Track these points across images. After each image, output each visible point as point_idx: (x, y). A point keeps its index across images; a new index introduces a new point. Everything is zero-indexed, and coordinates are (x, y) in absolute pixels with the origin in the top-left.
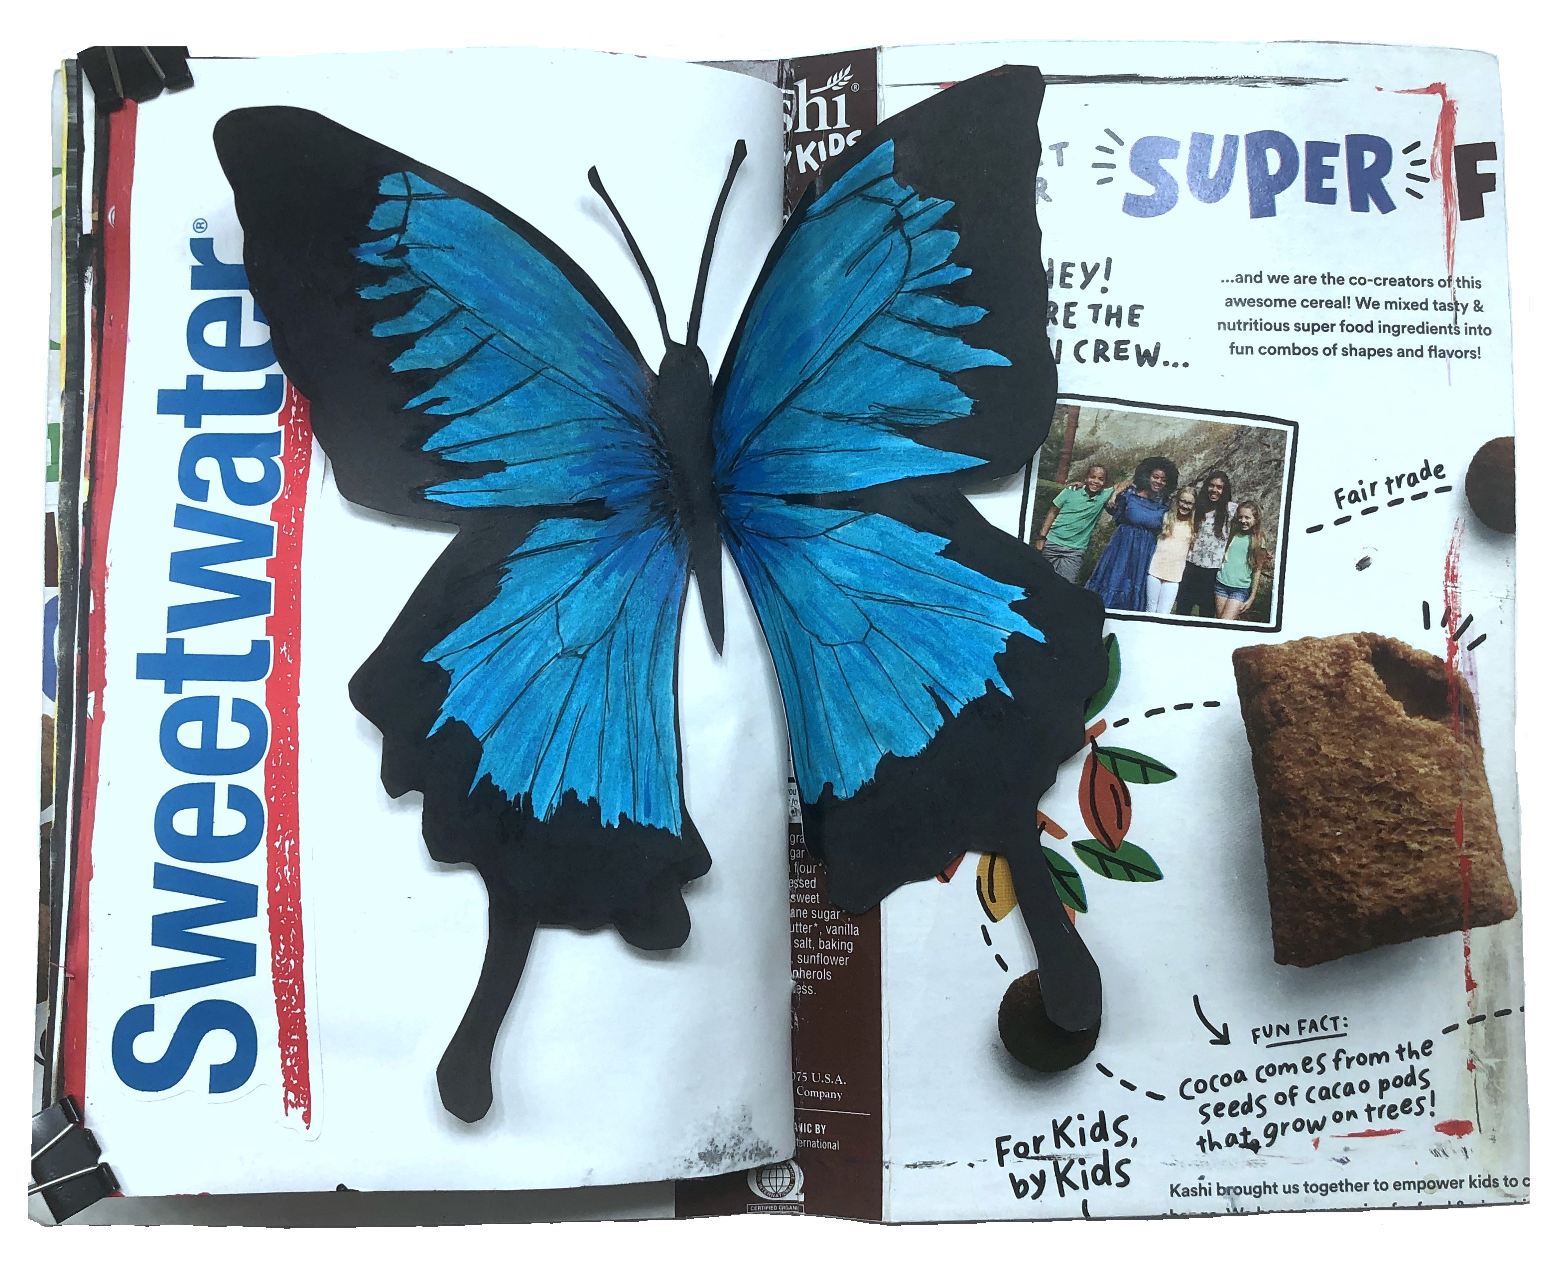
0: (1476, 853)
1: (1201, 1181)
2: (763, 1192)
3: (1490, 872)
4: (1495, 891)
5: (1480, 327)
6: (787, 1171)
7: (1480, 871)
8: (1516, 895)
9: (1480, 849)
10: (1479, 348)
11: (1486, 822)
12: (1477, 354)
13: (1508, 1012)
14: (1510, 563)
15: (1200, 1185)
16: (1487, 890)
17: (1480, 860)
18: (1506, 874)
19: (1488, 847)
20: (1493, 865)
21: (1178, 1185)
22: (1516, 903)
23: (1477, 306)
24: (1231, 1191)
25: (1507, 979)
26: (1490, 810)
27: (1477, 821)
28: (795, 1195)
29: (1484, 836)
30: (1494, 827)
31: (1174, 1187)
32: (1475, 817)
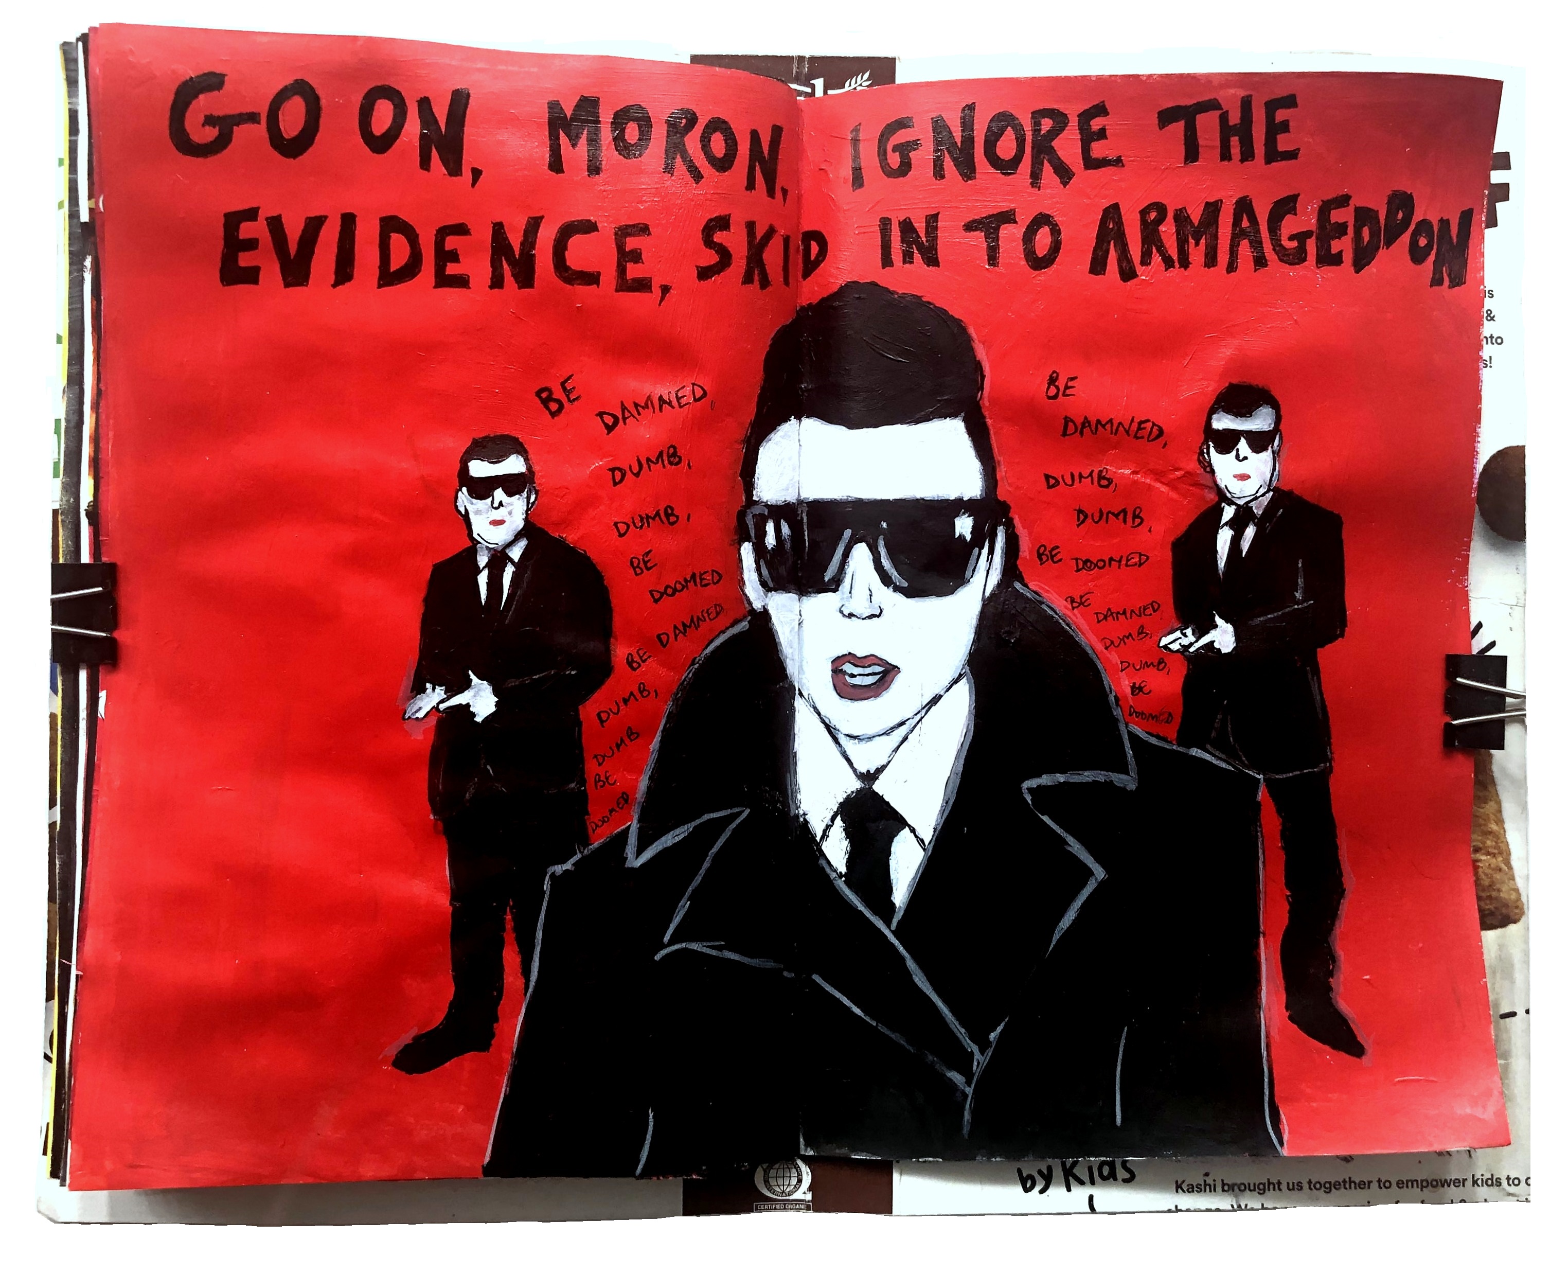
0: (1483, 858)
1: (1206, 1178)
2: (770, 1191)
3: (1498, 876)
4: (1502, 895)
5: (1492, 337)
6: (794, 1170)
7: (1486, 875)
8: (1524, 899)
9: (1488, 854)
10: (1490, 357)
11: (1494, 827)
12: (1488, 363)
13: (1513, 1014)
14: (1521, 571)
15: (1205, 1181)
16: (1494, 894)
17: (1487, 864)
18: (1513, 879)
19: (1496, 851)
20: (1500, 870)
21: (1183, 1182)
22: (1523, 908)
23: (1489, 315)
24: (1236, 1188)
25: (1513, 982)
26: (1498, 815)
27: (1485, 825)
28: (803, 1193)
29: (1492, 841)
30: (1502, 832)
31: (1179, 1183)
32: (1483, 822)
